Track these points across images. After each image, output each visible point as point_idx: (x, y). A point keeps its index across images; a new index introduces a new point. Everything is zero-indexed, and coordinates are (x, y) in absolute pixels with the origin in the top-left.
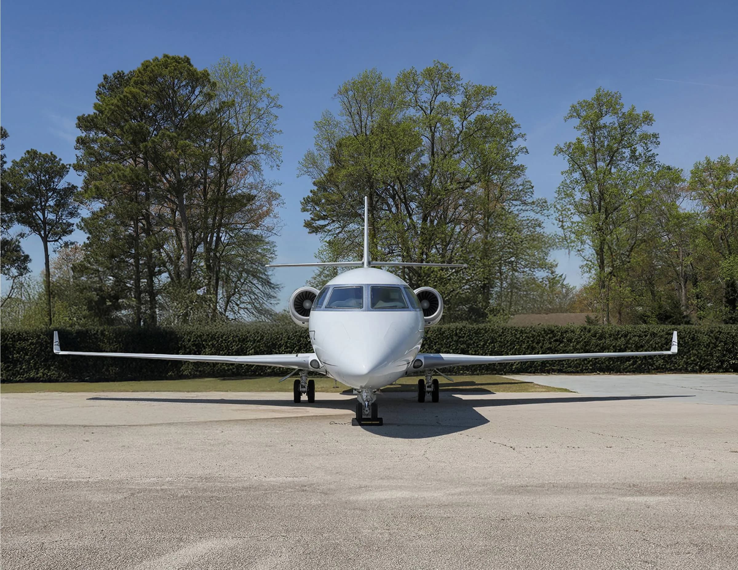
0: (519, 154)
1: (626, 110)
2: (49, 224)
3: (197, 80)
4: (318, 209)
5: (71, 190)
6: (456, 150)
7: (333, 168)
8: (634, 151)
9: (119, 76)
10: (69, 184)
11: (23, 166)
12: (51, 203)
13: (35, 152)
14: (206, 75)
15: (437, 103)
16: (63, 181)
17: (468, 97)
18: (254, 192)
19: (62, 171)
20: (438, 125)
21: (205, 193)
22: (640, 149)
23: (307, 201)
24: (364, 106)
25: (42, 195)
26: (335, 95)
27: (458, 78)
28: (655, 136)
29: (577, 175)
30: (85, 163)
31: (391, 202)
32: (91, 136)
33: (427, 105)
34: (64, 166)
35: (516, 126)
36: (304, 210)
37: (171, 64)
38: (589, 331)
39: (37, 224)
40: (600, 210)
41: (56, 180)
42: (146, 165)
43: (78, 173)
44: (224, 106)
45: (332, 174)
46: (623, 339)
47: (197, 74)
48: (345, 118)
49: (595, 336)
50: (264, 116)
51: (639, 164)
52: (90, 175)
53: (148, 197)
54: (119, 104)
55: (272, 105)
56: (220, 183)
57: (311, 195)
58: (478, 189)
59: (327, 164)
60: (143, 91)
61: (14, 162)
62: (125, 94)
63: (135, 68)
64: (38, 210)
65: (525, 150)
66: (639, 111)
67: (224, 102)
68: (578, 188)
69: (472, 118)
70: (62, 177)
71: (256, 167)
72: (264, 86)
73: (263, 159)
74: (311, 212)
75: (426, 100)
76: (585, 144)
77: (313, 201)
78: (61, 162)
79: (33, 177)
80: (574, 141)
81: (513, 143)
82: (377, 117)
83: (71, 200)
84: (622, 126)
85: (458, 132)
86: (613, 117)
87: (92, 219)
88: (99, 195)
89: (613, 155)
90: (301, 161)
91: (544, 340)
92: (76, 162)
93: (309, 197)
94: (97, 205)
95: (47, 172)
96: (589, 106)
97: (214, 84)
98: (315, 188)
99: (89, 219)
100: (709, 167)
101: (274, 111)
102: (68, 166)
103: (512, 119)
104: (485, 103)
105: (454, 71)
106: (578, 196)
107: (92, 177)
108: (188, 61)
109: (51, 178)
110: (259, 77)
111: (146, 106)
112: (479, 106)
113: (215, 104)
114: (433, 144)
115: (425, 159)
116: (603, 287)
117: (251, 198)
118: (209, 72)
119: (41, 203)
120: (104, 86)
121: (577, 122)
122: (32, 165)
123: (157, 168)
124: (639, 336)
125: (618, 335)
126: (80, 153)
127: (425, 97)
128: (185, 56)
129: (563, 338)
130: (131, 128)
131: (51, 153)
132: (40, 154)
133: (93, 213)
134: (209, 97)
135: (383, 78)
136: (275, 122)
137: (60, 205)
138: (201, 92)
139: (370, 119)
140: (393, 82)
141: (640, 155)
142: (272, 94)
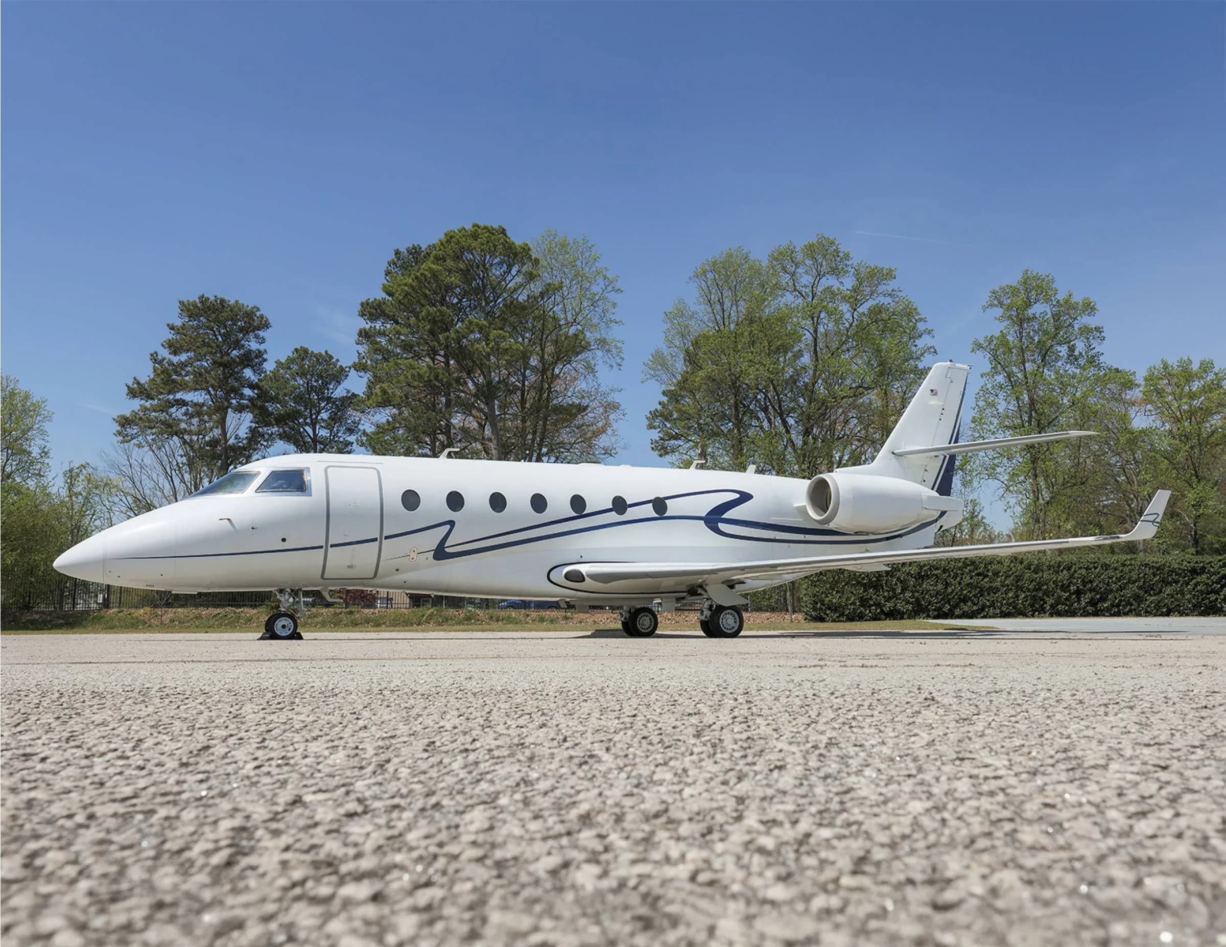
0: (926, 355)
1: (1061, 296)
2: (321, 443)
3: (516, 255)
4: (668, 425)
5: (350, 400)
6: (844, 347)
7: (687, 373)
8: (1072, 349)
9: (415, 252)
10: (348, 392)
11: (289, 368)
12: (324, 415)
13: (306, 351)
14: (526, 250)
15: (820, 289)
16: (340, 388)
17: (860, 281)
18: (585, 402)
19: (339, 375)
20: (823, 315)
21: (523, 401)
22: (1080, 346)
23: (654, 415)
24: (727, 293)
25: (313, 405)
26: (690, 278)
27: (847, 256)
28: (1098, 329)
29: (1000, 378)
30: (369, 362)
31: (761, 415)
32: (377, 327)
33: (807, 290)
34: (342, 368)
35: (921, 320)
36: (651, 427)
37: (483, 234)
38: (1021, 563)
39: (304, 443)
40: (1030, 421)
41: (331, 387)
42: (447, 363)
43: (361, 374)
44: (549, 291)
45: (687, 380)
46: (1065, 572)
47: (515, 248)
48: (703, 307)
49: (1030, 569)
50: (600, 303)
51: (1079, 365)
52: (375, 376)
53: (448, 404)
54: (414, 284)
55: (610, 288)
56: (542, 388)
57: (659, 407)
58: (873, 397)
59: (680, 366)
60: (445, 269)
61: (278, 363)
62: (421, 271)
63: (435, 241)
64: (307, 424)
65: (932, 350)
66: (1078, 298)
67: (549, 285)
68: (1002, 395)
69: (863, 309)
70: (339, 383)
71: (590, 369)
72: (600, 265)
73: (597, 357)
74: (659, 430)
75: (807, 283)
76: (1010, 338)
77: (662, 415)
78: (339, 364)
79: (302, 382)
80: (998, 334)
81: (917, 342)
82: (743, 306)
83: (350, 411)
84: (1056, 317)
85: (847, 325)
86: (1045, 305)
87: (377, 433)
88: (385, 402)
89: (1046, 353)
90: (646, 361)
91: (962, 574)
92: (357, 360)
93: (656, 410)
94: (383, 416)
95: (320, 376)
96: (1014, 292)
97: (537, 261)
98: (665, 399)
99: (373, 433)
100: (1167, 372)
101: (613, 296)
102: (347, 369)
103: (915, 309)
104: (881, 288)
105: (843, 249)
106: (1002, 407)
107: (377, 379)
108: (503, 232)
109: (325, 385)
110: (593, 254)
111: (449, 288)
112: (872, 293)
113: (536, 288)
114: (815, 339)
115: (806, 359)
116: (1037, 521)
117: (582, 409)
118: (531, 246)
119: (311, 415)
120: (394, 264)
121: (999, 311)
122: (301, 367)
123: (462, 368)
124: (1087, 569)
125: (1059, 566)
126: (363, 349)
127: (805, 280)
128: (500, 227)
129: (988, 571)
130: (429, 313)
131: (326, 352)
132: (312, 352)
133: (378, 426)
134: (531, 277)
135: (752, 257)
136: (613, 311)
137: (336, 419)
138: (519, 271)
139: (734, 308)
140: (765, 263)
141: (1081, 353)
142: (609, 275)
